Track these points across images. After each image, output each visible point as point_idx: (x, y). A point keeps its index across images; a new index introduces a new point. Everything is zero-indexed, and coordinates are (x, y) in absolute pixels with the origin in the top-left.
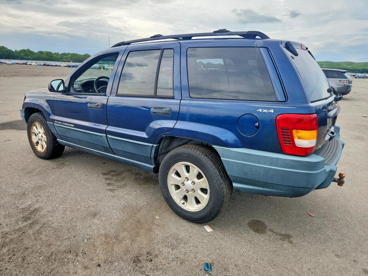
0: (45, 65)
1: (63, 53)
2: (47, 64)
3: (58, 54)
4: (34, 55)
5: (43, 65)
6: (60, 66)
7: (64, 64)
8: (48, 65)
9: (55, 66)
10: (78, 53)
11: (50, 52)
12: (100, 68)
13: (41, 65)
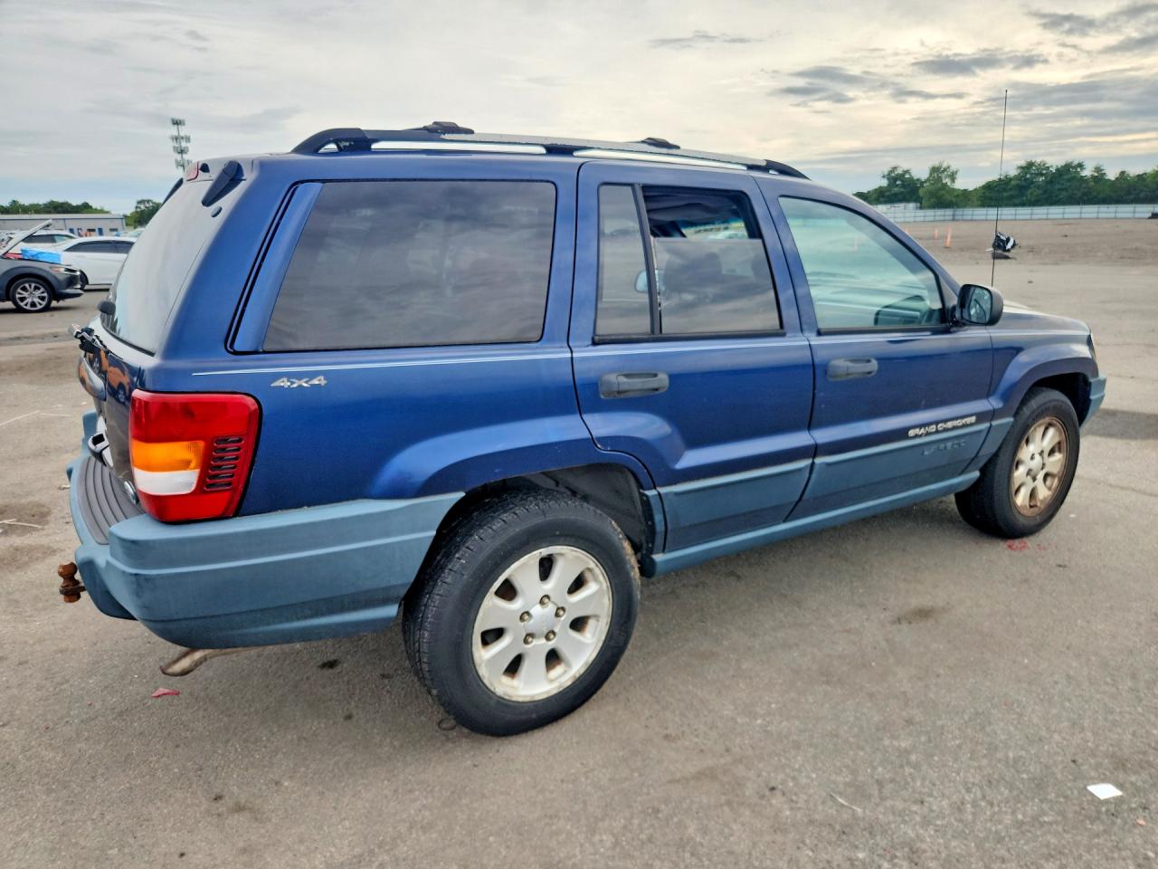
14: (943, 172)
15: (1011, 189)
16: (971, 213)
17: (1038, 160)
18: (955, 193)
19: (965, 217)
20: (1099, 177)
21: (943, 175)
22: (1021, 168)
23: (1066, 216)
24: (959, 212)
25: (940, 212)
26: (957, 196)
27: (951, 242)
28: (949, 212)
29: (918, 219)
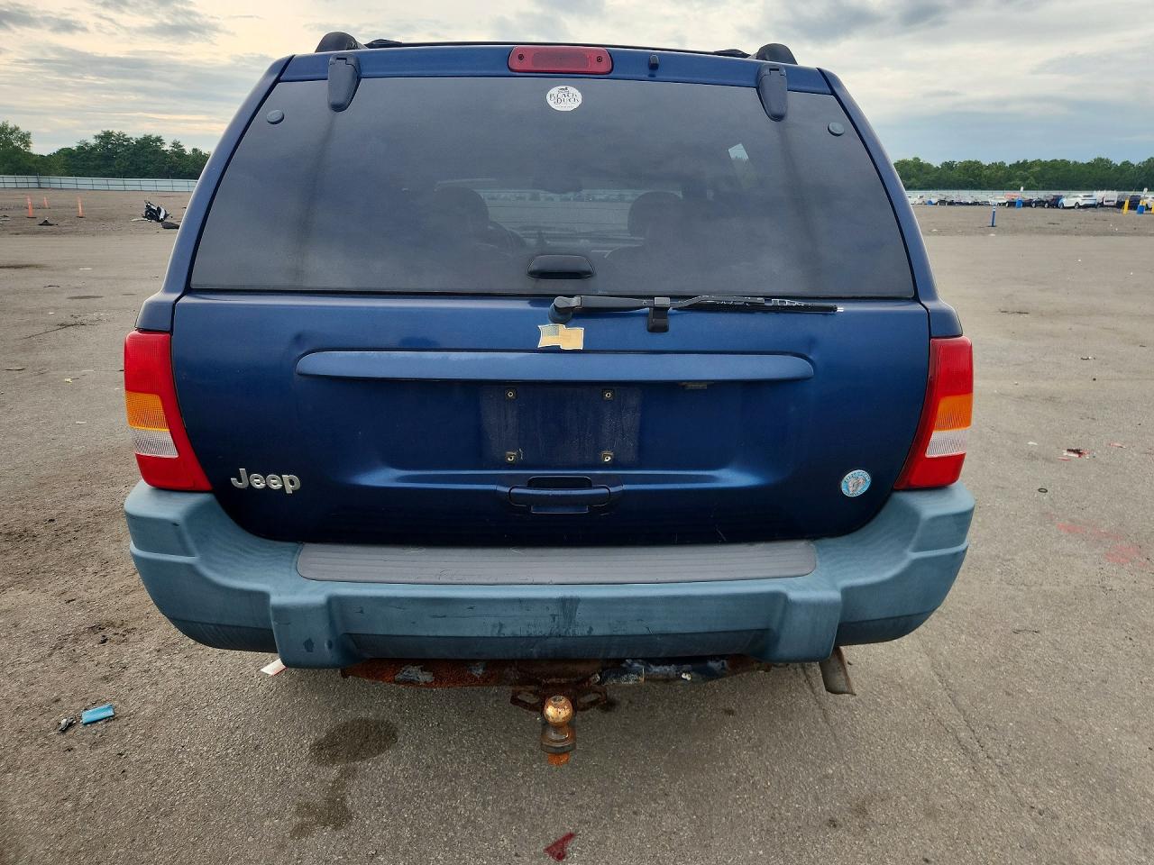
0: (942, 202)
1: (1018, 162)
2: (949, 200)
3: (1000, 166)
4: (928, 173)
5: (936, 204)
6: (986, 204)
7: (1000, 197)
8: (951, 203)
9: (971, 204)
10: (1071, 158)
11: (976, 162)
12: (1120, 205)
13: (930, 203)
14: (11, 133)
15: (96, 159)
16: (58, 181)
17: (116, 131)
18: (34, 158)
19: (52, 186)
20: (179, 152)
21: (12, 137)
22: (99, 137)
23: (159, 189)
24: (44, 179)
25: (21, 179)
26: (36, 162)
27: (83, 211)
28: (32, 179)
29: (7, 185)
